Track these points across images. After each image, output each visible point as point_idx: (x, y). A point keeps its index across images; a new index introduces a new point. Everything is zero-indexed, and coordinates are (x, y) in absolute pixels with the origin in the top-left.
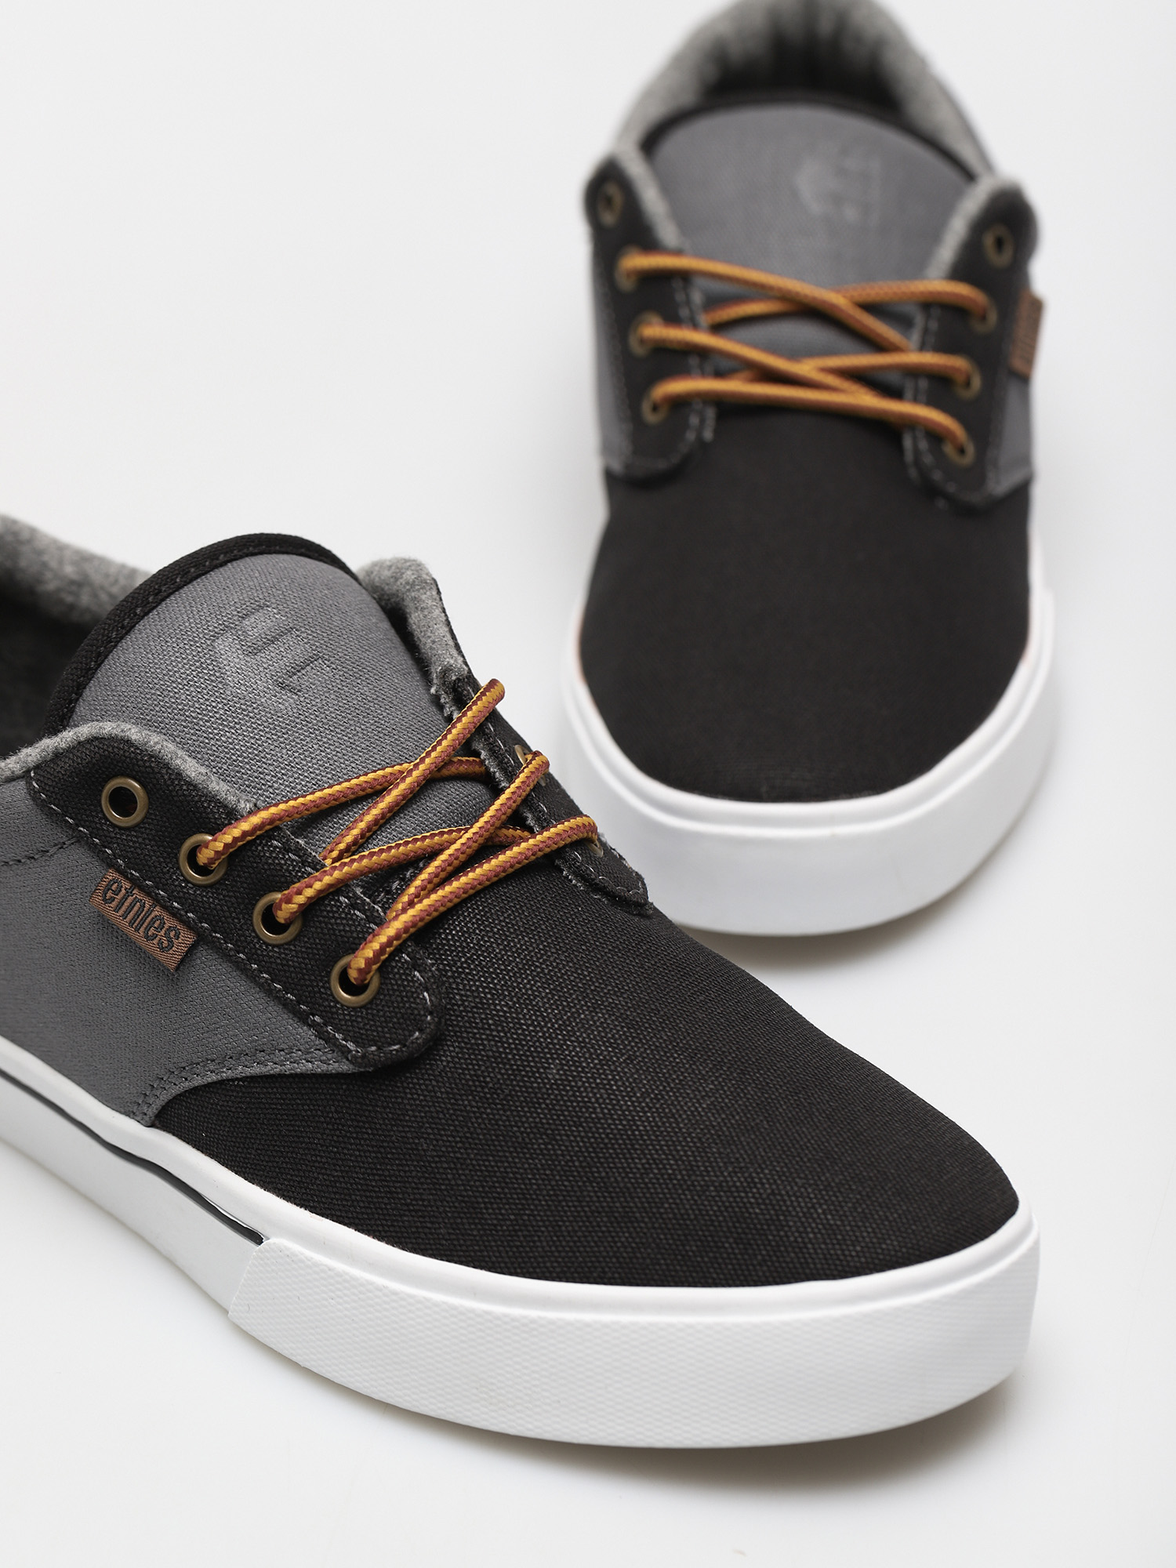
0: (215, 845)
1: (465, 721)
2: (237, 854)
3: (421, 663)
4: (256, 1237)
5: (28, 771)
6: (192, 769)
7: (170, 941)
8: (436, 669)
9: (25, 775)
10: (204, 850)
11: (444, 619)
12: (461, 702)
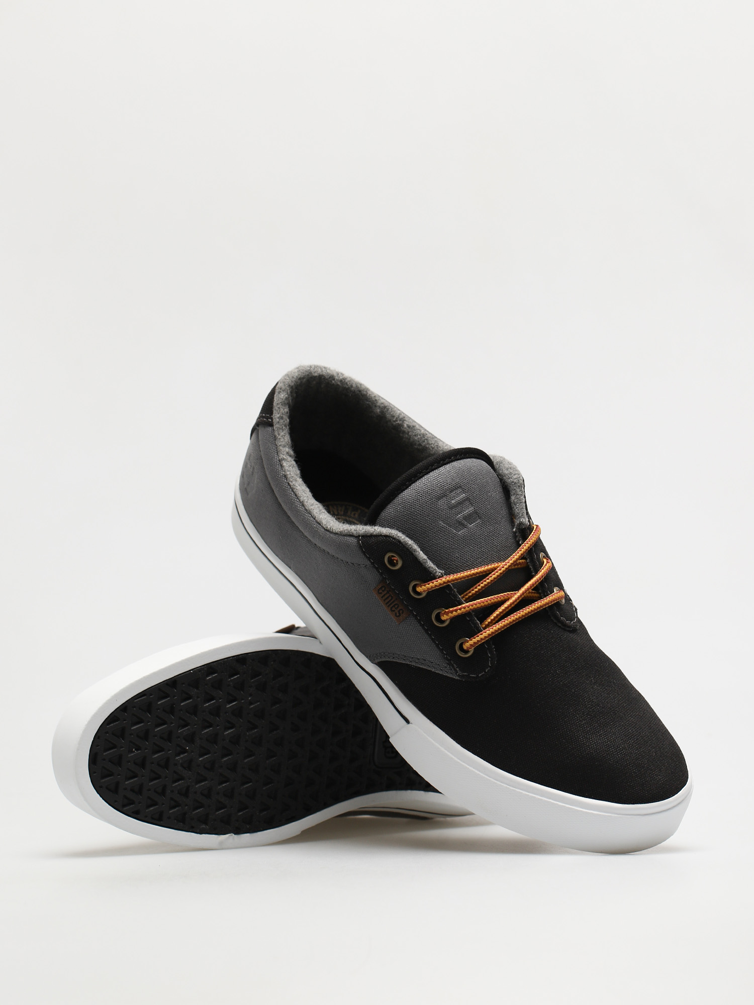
0: (423, 589)
1: (525, 546)
2: (431, 593)
3: (512, 516)
4: (407, 721)
5: (359, 536)
6: (422, 555)
7: (399, 614)
8: (517, 522)
9: (357, 537)
10: (420, 588)
11: (524, 501)
12: (525, 538)
